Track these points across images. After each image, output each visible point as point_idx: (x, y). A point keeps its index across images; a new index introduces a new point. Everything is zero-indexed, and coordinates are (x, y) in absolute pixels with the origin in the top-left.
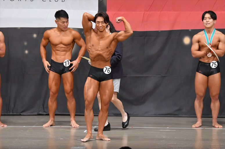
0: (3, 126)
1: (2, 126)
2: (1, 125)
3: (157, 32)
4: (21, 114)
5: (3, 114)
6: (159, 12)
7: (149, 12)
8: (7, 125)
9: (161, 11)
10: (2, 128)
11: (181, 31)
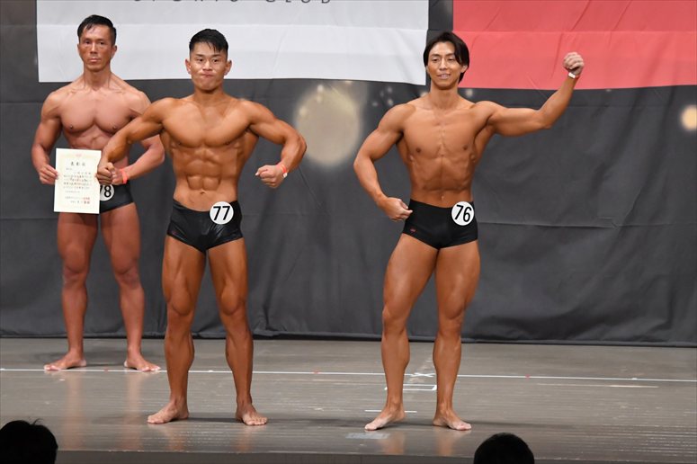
0: (149, 371)
1: (147, 368)
2: (144, 366)
3: (602, 92)
4: (201, 333)
5: (148, 334)
6: (608, 33)
7: (576, 33)
8: (159, 368)
9: (614, 30)
10: (147, 374)
11: (674, 89)
